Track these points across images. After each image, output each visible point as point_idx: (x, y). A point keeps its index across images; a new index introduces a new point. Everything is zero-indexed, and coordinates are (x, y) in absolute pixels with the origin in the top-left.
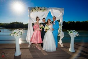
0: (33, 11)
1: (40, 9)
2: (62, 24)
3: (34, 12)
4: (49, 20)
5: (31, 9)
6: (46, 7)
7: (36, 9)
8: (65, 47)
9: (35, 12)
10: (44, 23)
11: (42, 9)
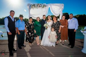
1: (40, 6)
6: (45, 4)
7: (36, 6)
9: (34, 8)
10: (44, 20)
11: (41, 6)
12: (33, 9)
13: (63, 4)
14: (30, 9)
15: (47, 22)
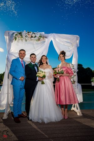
0: (16, 38)
1: (32, 37)
2: (76, 67)
6: (43, 33)
7: (24, 36)
11: (35, 37)
12: (18, 42)
13: (78, 36)
14: (11, 40)
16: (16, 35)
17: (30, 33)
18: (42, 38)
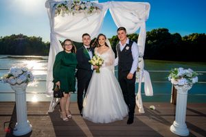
0: (59, 11)
1: (80, 8)
3: (63, 16)
4: (101, 37)
5: (55, 8)
6: (96, 2)
7: (69, 8)
8: (148, 112)
9: (66, 14)
11: (85, 8)
13: (148, 4)
15: (96, 52)
16: (59, 6)
17: (77, 4)
18: (95, 10)
